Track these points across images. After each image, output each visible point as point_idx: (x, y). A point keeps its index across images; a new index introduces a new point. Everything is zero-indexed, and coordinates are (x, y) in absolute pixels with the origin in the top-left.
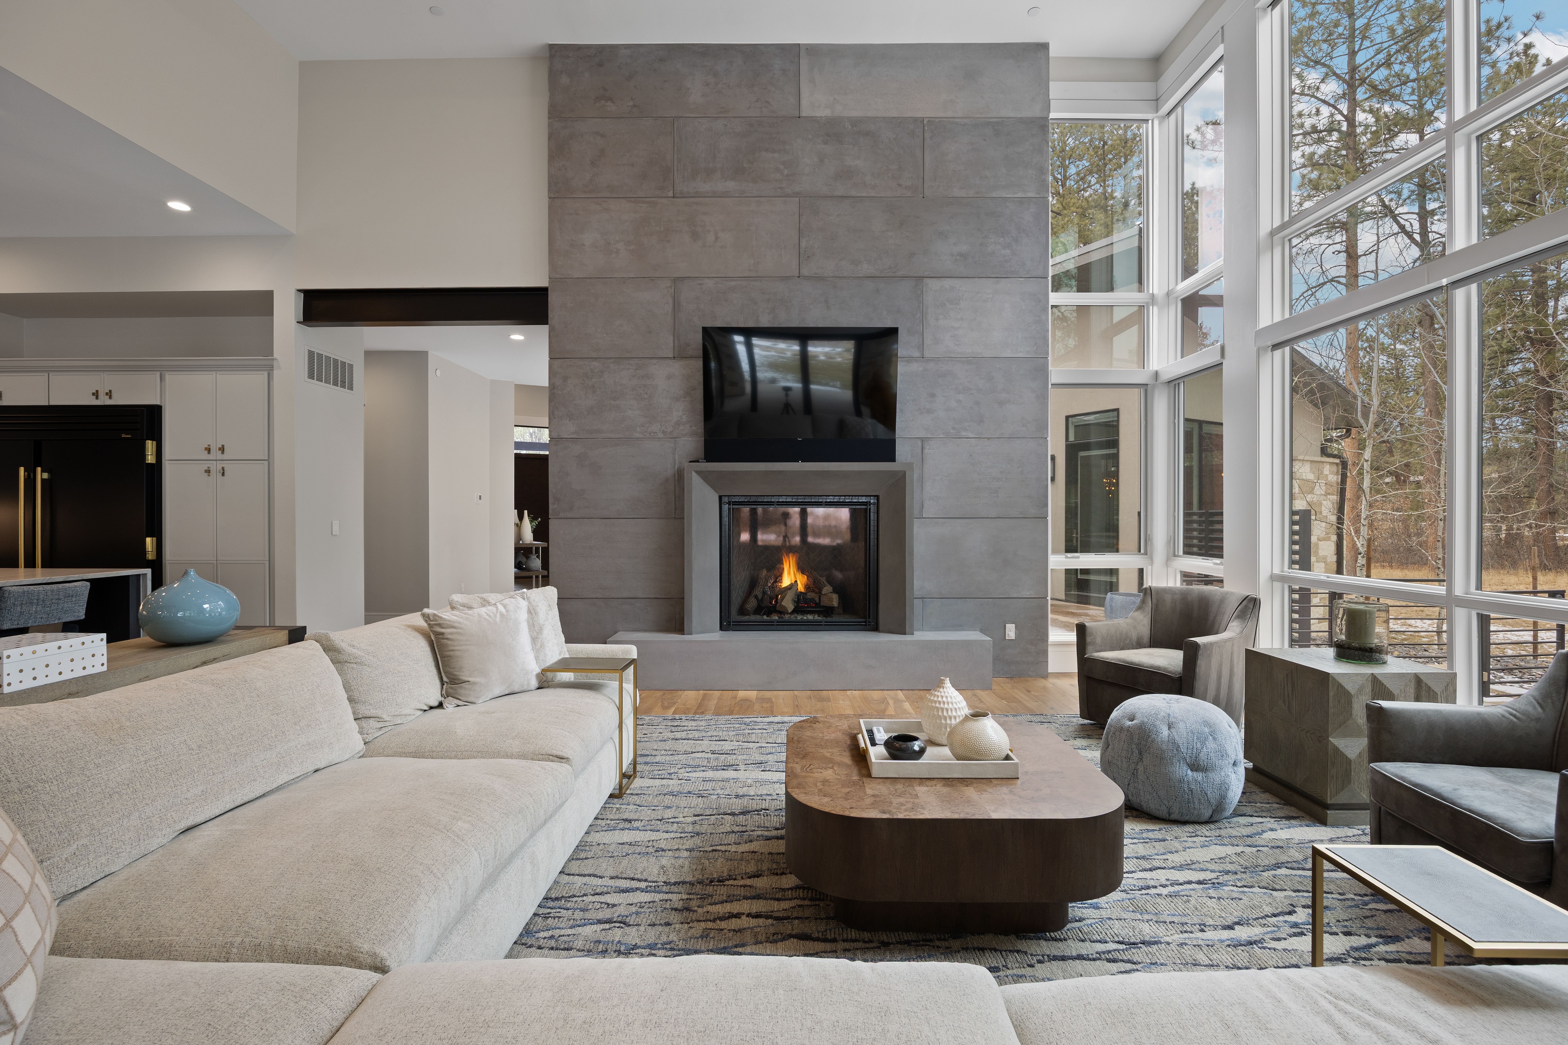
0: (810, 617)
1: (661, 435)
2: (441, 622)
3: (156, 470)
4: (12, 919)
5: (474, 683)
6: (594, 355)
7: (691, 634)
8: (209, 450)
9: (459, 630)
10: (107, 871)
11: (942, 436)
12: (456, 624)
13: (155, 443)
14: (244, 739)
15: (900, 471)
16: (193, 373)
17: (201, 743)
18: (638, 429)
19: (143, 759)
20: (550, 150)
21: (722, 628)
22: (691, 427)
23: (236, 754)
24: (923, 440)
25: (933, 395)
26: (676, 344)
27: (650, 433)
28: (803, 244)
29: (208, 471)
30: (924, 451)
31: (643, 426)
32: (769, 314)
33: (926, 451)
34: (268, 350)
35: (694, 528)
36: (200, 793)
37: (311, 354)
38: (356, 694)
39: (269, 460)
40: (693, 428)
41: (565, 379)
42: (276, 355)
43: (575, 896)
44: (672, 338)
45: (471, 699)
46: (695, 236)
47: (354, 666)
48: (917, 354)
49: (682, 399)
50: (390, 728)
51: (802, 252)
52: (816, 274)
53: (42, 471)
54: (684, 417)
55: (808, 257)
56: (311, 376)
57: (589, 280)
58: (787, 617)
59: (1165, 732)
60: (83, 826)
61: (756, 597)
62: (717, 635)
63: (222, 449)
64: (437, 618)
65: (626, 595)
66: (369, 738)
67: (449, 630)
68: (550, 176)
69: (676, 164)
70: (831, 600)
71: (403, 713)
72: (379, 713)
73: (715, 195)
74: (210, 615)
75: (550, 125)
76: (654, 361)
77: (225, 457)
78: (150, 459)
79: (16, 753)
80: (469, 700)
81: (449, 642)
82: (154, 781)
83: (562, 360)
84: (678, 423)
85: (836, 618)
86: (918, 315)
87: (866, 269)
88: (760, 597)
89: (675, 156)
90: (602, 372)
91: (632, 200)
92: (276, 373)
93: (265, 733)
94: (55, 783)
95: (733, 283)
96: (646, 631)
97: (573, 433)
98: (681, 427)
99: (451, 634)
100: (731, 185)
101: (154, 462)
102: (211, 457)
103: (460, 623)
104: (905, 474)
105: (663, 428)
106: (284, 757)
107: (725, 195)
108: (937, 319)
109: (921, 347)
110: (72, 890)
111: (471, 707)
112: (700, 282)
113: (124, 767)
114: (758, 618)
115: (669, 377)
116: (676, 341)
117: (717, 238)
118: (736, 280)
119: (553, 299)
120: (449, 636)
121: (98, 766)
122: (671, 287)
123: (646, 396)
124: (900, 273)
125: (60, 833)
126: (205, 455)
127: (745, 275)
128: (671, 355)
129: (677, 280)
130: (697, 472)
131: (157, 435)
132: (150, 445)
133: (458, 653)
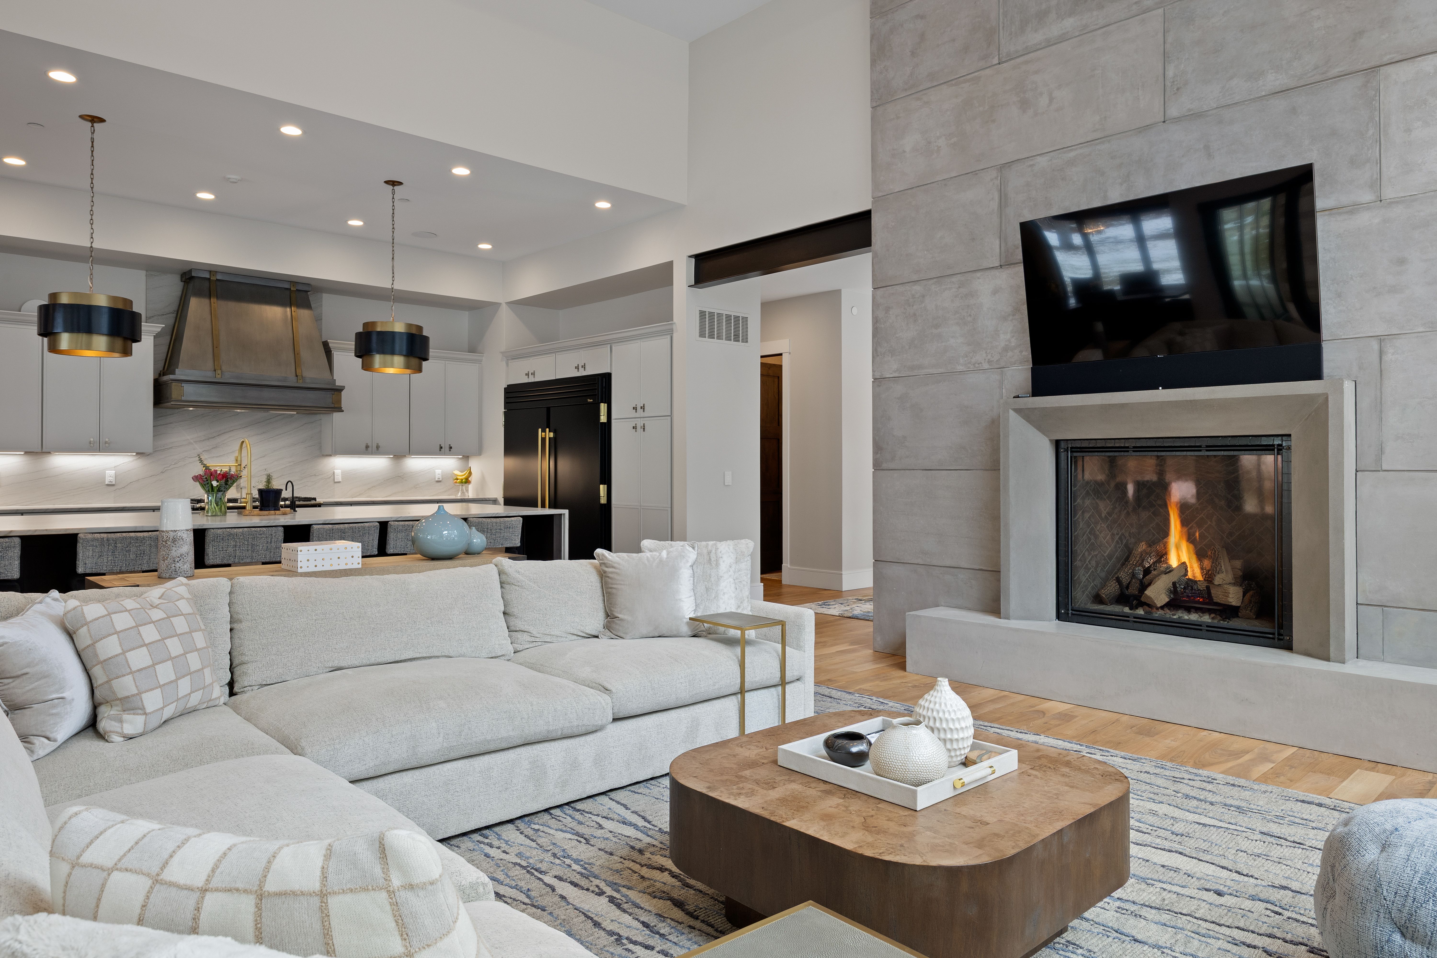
0: (1194, 617)
1: (986, 366)
2: (606, 562)
3: (607, 427)
4: (157, 664)
5: (622, 620)
6: (915, 277)
7: (1008, 618)
8: (635, 408)
9: (617, 571)
10: (284, 678)
11: (1421, 329)
12: (615, 565)
13: (606, 405)
14: (383, 620)
15: (1319, 395)
16: (629, 342)
17: (353, 616)
18: (961, 361)
19: (314, 618)
20: (872, 54)
21: (1059, 617)
22: (1021, 352)
23: (374, 628)
24: (1381, 339)
25: (1402, 262)
26: (1003, 248)
27: (974, 364)
28: (1170, 73)
29: (635, 428)
30: (1385, 358)
31: (967, 356)
32: (1121, 184)
33: (1388, 357)
34: (668, 316)
35: (1012, 482)
36: (345, 648)
37: (702, 314)
38: (514, 610)
39: (671, 416)
40: (1024, 353)
41: (887, 309)
42: (675, 320)
43: (591, 813)
44: (998, 242)
45: (622, 635)
46: (1024, 105)
47: (517, 588)
48: (1367, 197)
49: (1011, 317)
50: (540, 643)
51: (1168, 84)
52: (1189, 110)
53: (549, 432)
54: (1013, 340)
55: (1178, 89)
56: (702, 335)
57: (909, 191)
58: (1158, 614)
59: (1371, 853)
60: (274, 648)
61: (1118, 580)
62: (1051, 625)
63: (643, 408)
64: (604, 557)
65: (948, 563)
66: (519, 647)
67: (610, 570)
68: (873, 83)
69: (1001, 20)
70: (1226, 594)
71: (552, 633)
72: (531, 629)
73: (1049, 43)
74: (447, 539)
75: (872, 26)
76: (978, 274)
77: (646, 414)
78: (603, 419)
79: (254, 600)
80: (618, 634)
81: (609, 580)
82: (317, 632)
83: (884, 289)
84: (1006, 349)
85: (1235, 623)
86: (1370, 132)
87: (1273, 80)
88: (1125, 582)
89: (1001, 11)
90: (923, 296)
91: (953, 82)
92: (674, 335)
93: (400, 619)
94: (266, 620)
95: (1072, 154)
96: (969, 609)
97: (895, 372)
98: (1010, 354)
99: (612, 573)
100: (1069, 23)
101: (605, 421)
102: (637, 415)
103: (619, 564)
104: (1327, 399)
105: (989, 357)
106: (413, 640)
107: (1062, 39)
108: (1408, 131)
109: (1376, 184)
110: (264, 683)
111: (620, 641)
112: (1031, 163)
113: (302, 620)
114: (1117, 609)
115: (995, 292)
116: (1003, 245)
117: (1051, 100)
118: (1076, 149)
119: (877, 222)
120: (610, 575)
121: (289, 616)
122: (996, 178)
123: (969, 319)
124: (1335, 71)
125: (263, 649)
126: (633, 414)
127: (1089, 139)
128: (997, 264)
129: (1003, 168)
130: (1015, 410)
131: (608, 400)
132: (603, 407)
133: (614, 591)
